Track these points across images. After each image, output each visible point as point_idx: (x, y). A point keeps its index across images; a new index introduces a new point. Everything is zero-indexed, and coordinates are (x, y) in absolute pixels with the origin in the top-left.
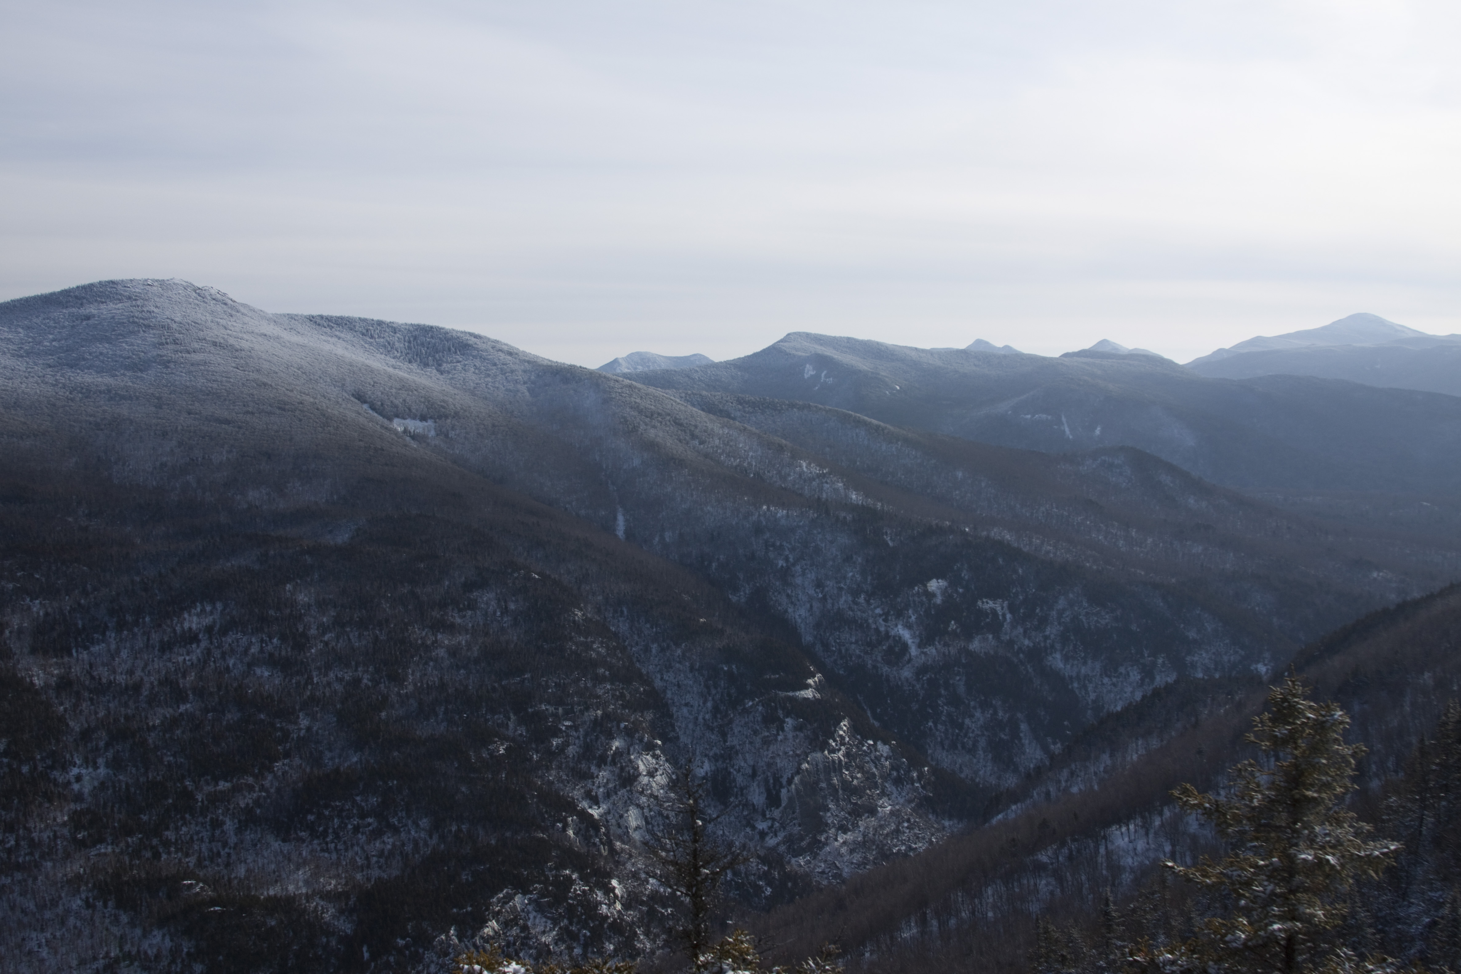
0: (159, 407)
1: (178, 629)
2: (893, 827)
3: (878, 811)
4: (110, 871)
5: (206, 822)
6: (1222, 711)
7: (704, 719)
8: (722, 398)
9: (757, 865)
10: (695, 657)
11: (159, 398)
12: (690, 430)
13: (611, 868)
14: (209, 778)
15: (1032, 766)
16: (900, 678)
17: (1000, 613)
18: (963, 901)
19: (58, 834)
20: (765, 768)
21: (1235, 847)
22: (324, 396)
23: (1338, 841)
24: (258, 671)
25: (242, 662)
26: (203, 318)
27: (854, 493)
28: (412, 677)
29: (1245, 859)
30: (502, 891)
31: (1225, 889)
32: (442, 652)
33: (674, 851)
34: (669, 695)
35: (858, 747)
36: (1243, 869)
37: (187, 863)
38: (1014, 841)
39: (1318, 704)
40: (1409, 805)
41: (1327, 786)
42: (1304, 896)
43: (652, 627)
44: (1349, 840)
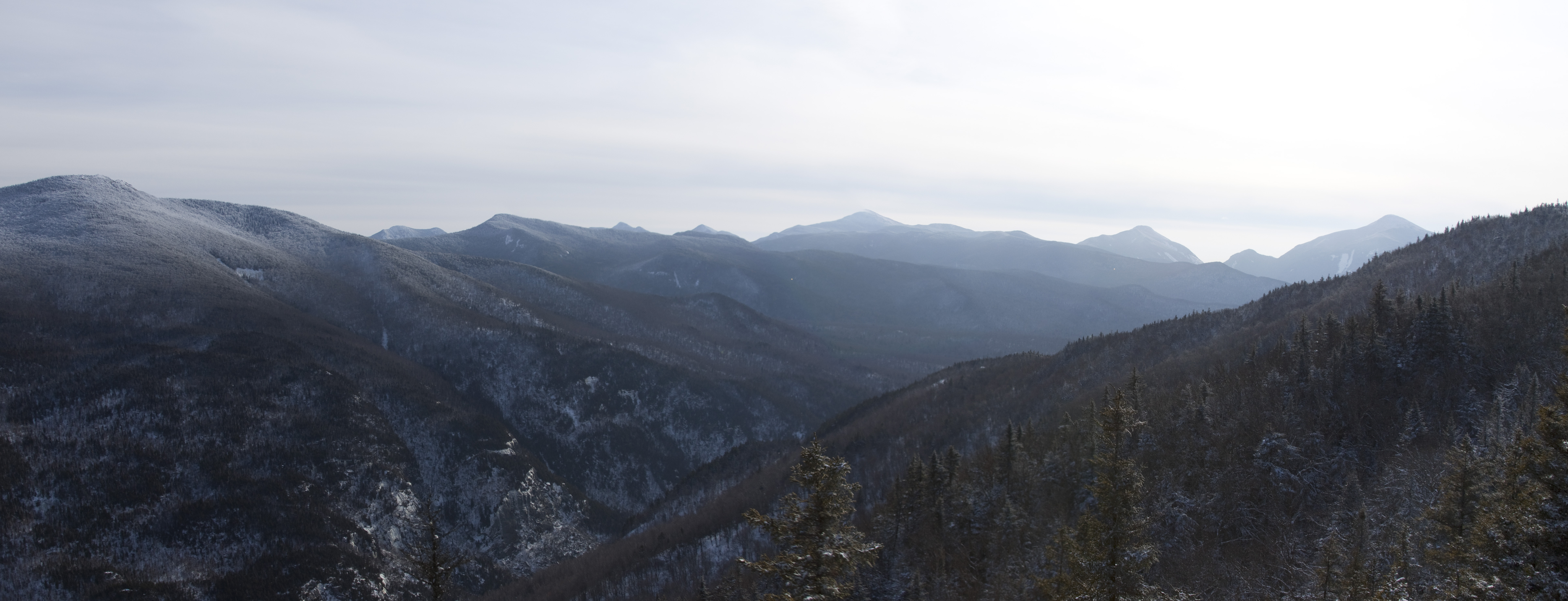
0: (87, 259)
1: (98, 406)
2: (564, 539)
3: (554, 529)
4: (59, 564)
5: (118, 534)
6: (775, 462)
7: (439, 468)
8: (452, 257)
9: (475, 565)
10: (433, 427)
11: (87, 254)
12: (431, 278)
13: (379, 566)
14: (119, 505)
15: (654, 499)
16: (567, 442)
17: (633, 399)
18: (609, 586)
19: (26, 539)
20: (479, 500)
21: (783, 548)
22: (192, 253)
23: (848, 543)
24: (149, 435)
25: (139, 429)
26: (116, 201)
27: (537, 319)
28: (248, 440)
29: (790, 556)
30: (309, 581)
31: (777, 575)
32: (267, 424)
33: (420, 555)
34: (416, 452)
35: (540, 487)
36: (788, 562)
37: (107, 560)
38: (642, 547)
39: (831, 458)
40: (890, 520)
41: (837, 509)
42: (826, 578)
43: (405, 407)
44: (852, 543)
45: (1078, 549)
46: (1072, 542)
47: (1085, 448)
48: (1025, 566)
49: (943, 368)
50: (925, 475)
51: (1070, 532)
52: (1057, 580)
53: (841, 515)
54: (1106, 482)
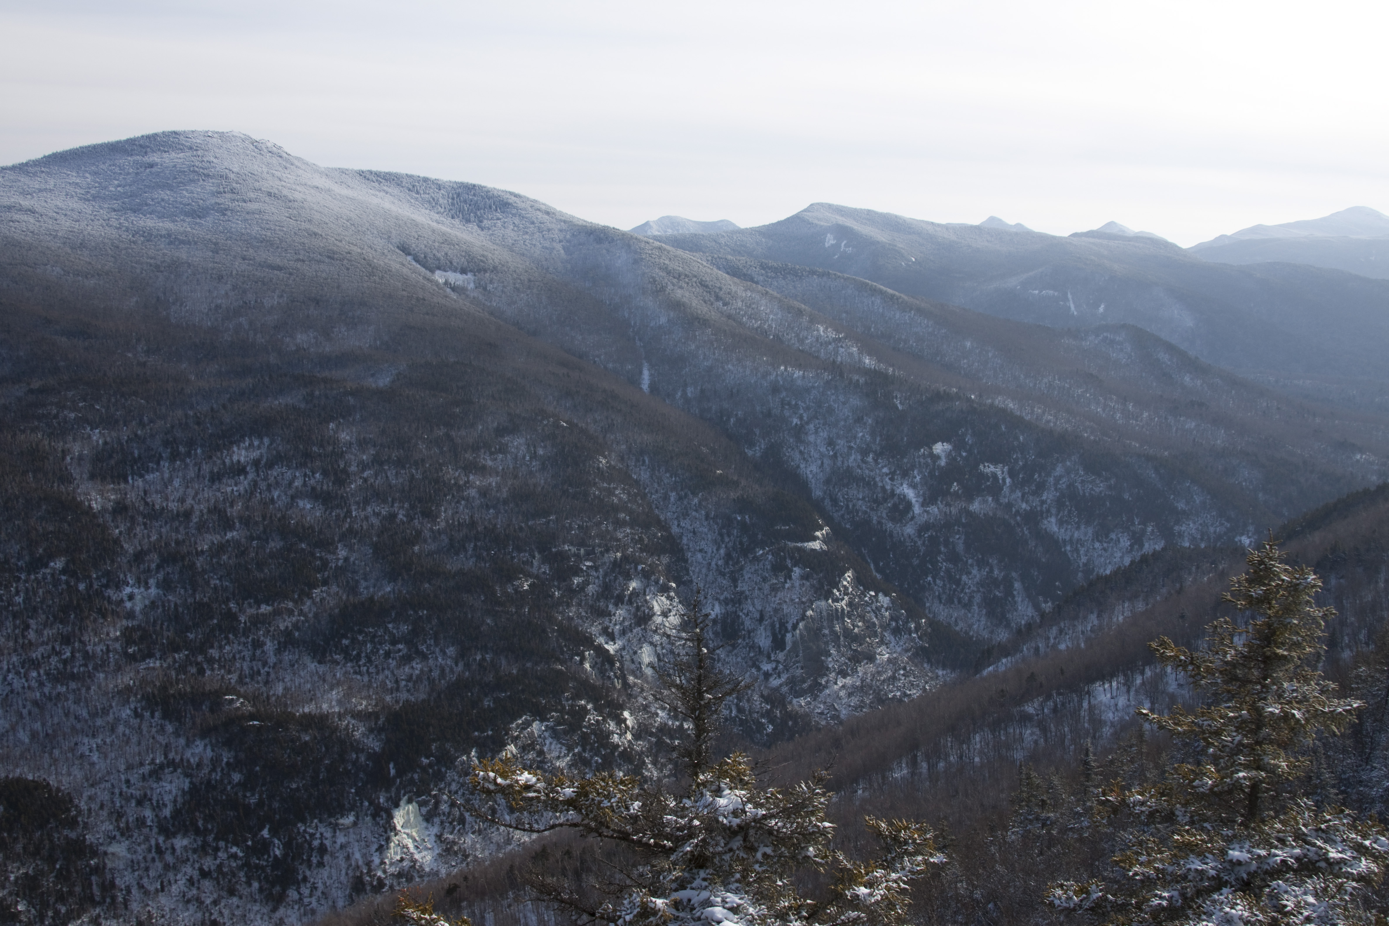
0: (216, 252)
1: (227, 461)
2: (890, 673)
3: (876, 659)
4: (158, 684)
5: (247, 643)
6: (1206, 579)
7: (717, 565)
8: (746, 262)
9: (761, 704)
10: (710, 506)
11: (216, 244)
12: (715, 292)
13: (624, 701)
14: (252, 601)
15: (1023, 622)
16: (903, 535)
17: (1000, 477)
18: (952, 746)
19: (111, 647)
20: (772, 613)
22: (371, 247)
23: (1304, 697)
24: (301, 503)
25: (286, 494)
26: (260, 170)
27: (868, 357)
28: (445, 515)
29: (1216, 711)
30: (521, 717)
31: (1196, 737)
32: (473, 492)
34: (685, 540)
35: (860, 598)
36: (1213, 719)
37: (229, 679)
38: (1002, 691)
39: (1293, 568)
41: (1297, 645)
42: (1268, 748)
43: (671, 477)
44: (1315, 697)
53: (1303, 654)
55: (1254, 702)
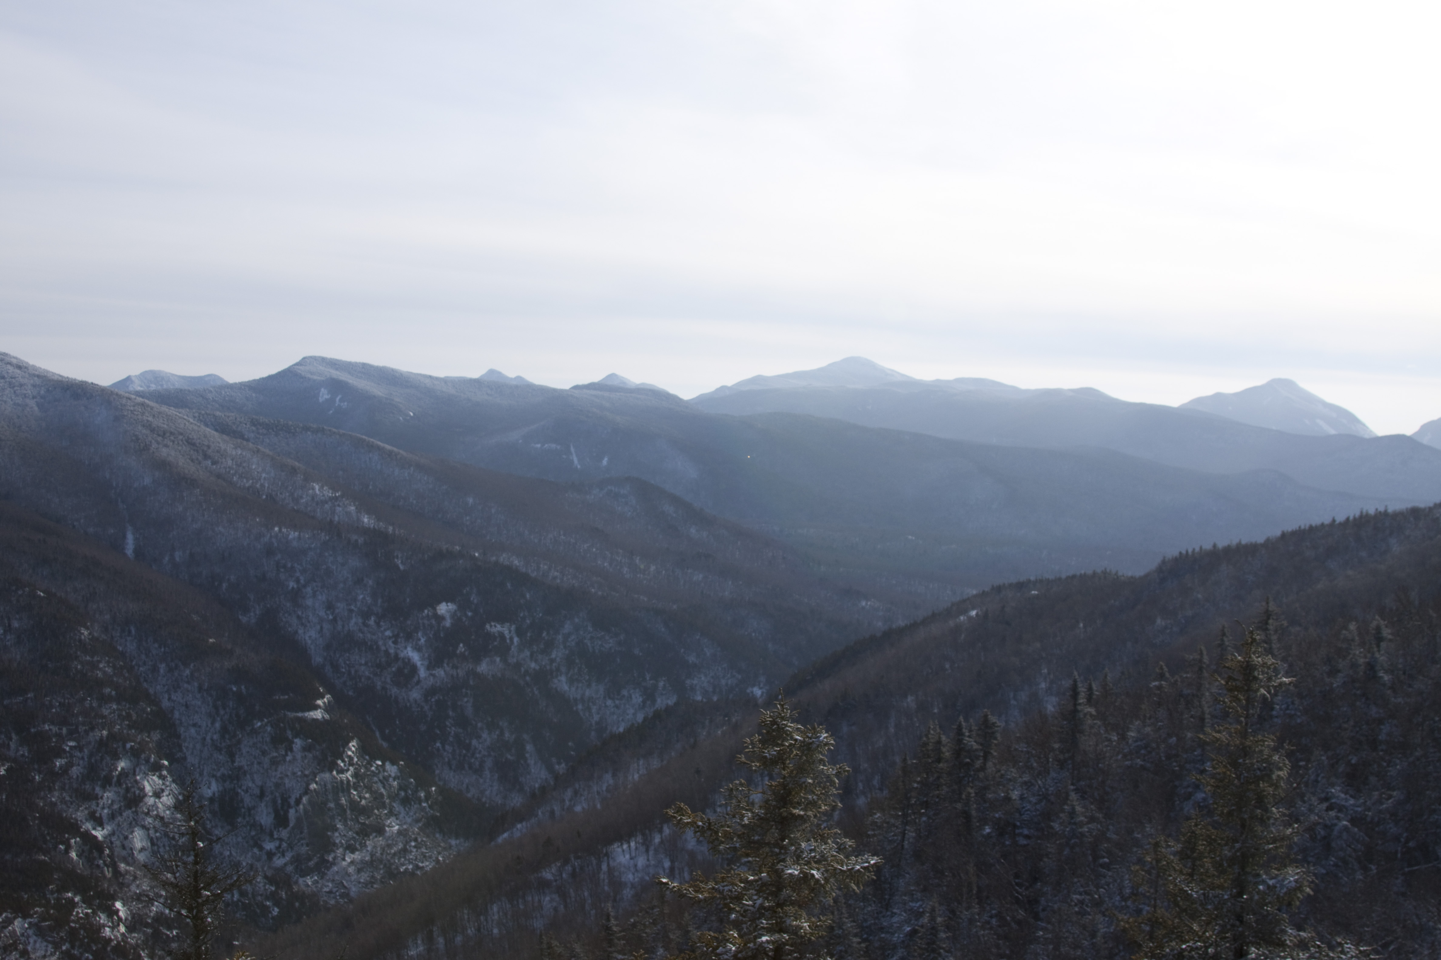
2: (401, 846)
3: (385, 831)
6: (719, 732)
7: (212, 739)
8: (236, 419)
9: (264, 886)
10: (203, 678)
12: (203, 450)
13: (115, 891)
15: (537, 786)
16: (409, 700)
17: (508, 637)
18: (469, 918)
20: (273, 788)
21: (731, 862)
23: (823, 856)
27: (366, 516)
29: (738, 875)
31: (716, 903)
33: (176, 874)
34: (177, 715)
35: (366, 768)
36: (733, 884)
38: (518, 858)
39: (805, 727)
40: (892, 821)
41: (813, 804)
42: (790, 909)
43: (160, 647)
44: (833, 856)
45: (1181, 872)
46: (1172, 861)
47: (1192, 717)
48: (1100, 897)
49: (974, 592)
50: (947, 753)
51: (1169, 846)
52: (1149, 920)
53: (819, 812)
54: (1224, 770)
55: (773, 864)
